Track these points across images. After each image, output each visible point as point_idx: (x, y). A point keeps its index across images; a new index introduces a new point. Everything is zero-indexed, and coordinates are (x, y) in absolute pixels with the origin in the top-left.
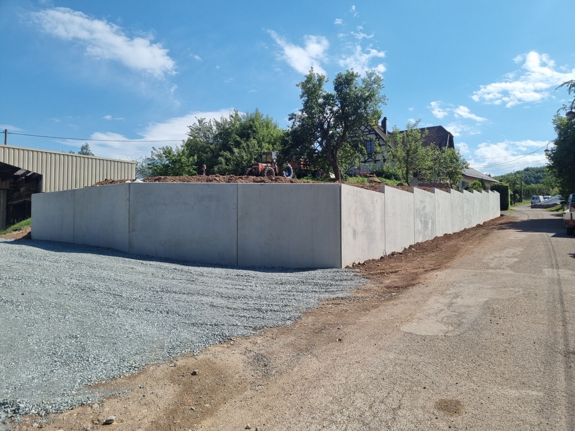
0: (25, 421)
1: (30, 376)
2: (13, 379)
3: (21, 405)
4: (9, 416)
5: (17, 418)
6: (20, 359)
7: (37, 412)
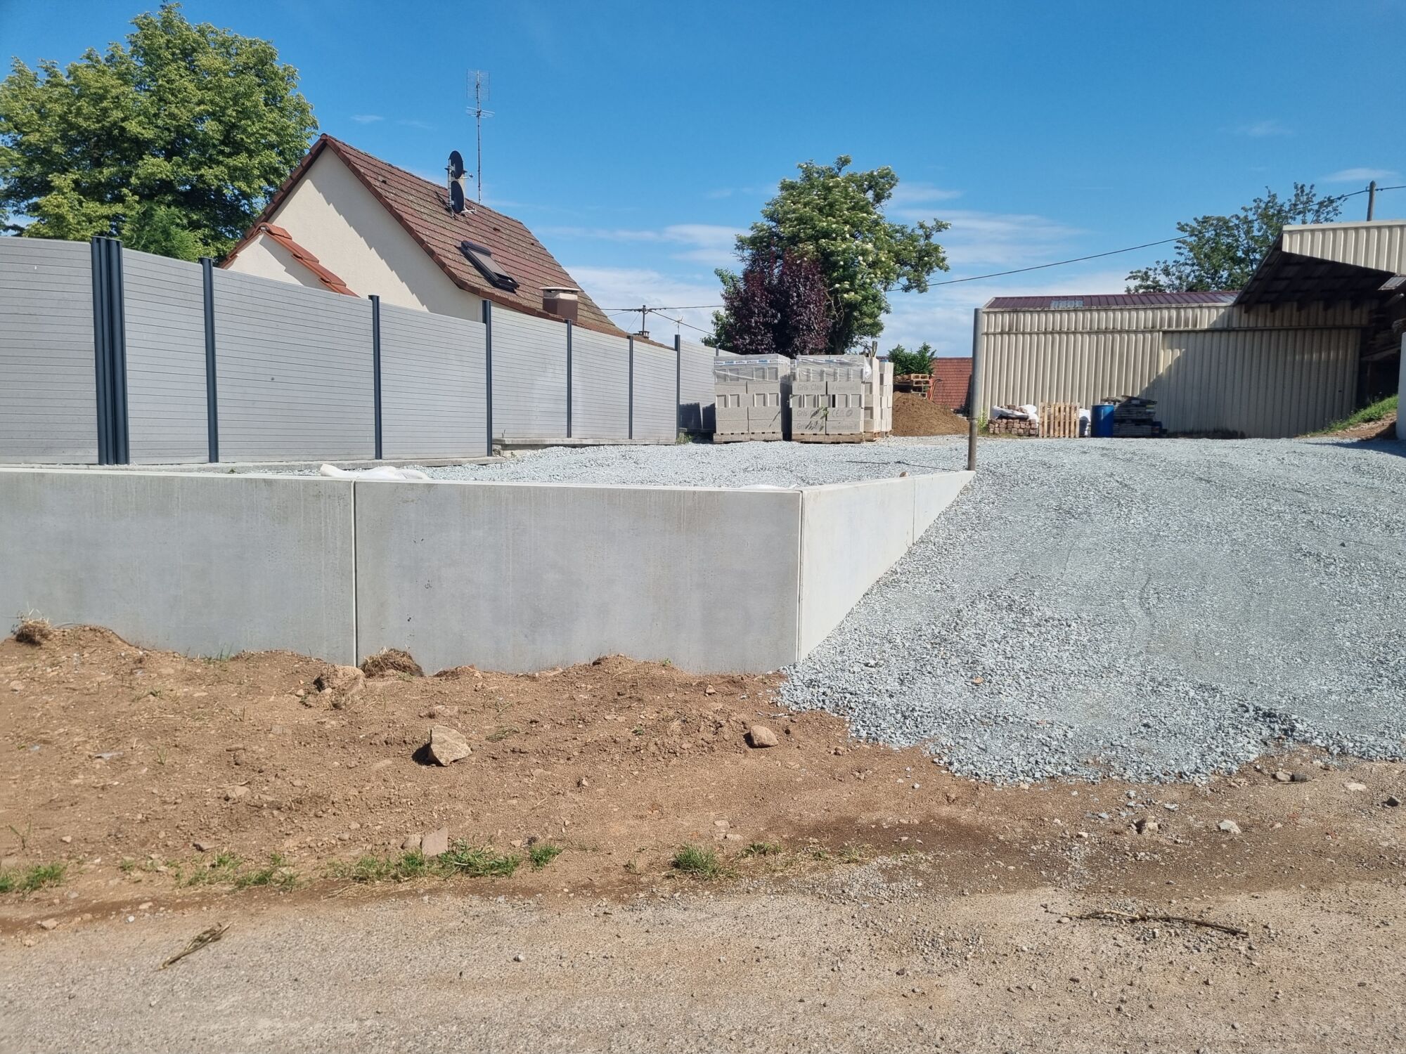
0: (1301, 751)
1: (1325, 687)
2: (1294, 684)
3: (1297, 725)
4: (1276, 736)
5: (1287, 743)
6: (1314, 657)
7: (1324, 745)
